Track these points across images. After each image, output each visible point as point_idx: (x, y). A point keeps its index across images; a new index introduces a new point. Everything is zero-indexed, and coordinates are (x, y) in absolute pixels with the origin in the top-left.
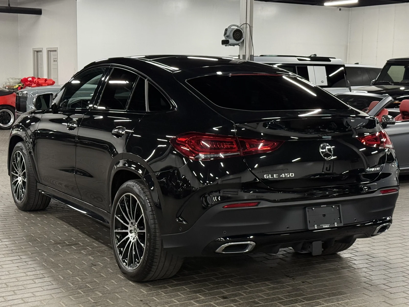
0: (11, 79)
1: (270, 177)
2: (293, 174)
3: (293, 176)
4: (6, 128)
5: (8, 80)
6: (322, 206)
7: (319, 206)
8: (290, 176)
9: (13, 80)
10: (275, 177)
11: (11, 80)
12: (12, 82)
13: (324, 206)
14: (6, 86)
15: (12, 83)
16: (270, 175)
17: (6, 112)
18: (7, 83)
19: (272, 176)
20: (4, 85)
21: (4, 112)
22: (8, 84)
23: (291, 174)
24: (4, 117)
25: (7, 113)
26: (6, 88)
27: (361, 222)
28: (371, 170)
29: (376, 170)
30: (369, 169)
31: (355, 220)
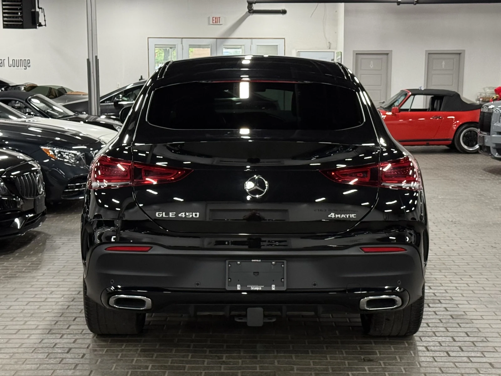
0: (487, 88)
1: (164, 216)
2: (198, 214)
3: (198, 216)
4: (472, 152)
5: (485, 90)
6: (252, 261)
7: (250, 260)
8: (192, 216)
9: (490, 90)
10: (170, 216)
11: (488, 90)
12: (489, 92)
13: (258, 261)
14: (481, 98)
15: (489, 94)
16: (164, 213)
17: (474, 131)
18: (482, 94)
19: (167, 214)
20: (478, 97)
21: (470, 131)
22: (484, 95)
23: (194, 214)
24: (470, 138)
25: (475, 133)
26: (479, 100)
27: (327, 289)
28: (338, 217)
29: (347, 217)
30: (335, 215)
31: (315, 285)
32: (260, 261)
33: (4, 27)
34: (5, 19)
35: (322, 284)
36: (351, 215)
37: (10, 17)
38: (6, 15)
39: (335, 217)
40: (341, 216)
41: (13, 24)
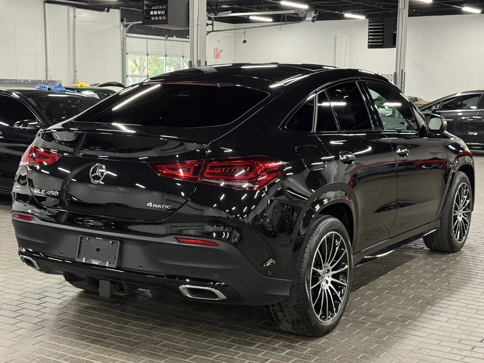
1: (39, 192)
2: (57, 193)
3: (57, 195)
6: (97, 238)
7: (95, 238)
8: (54, 194)
10: (42, 193)
13: (100, 239)
16: (39, 190)
19: (41, 191)
23: (55, 192)
27: (148, 271)
28: (155, 207)
29: (163, 207)
30: (152, 205)
31: (141, 267)
32: (102, 239)
33: (369, 48)
34: (370, 41)
35: (147, 267)
36: (166, 206)
37: (374, 39)
38: (371, 37)
39: (152, 206)
40: (157, 206)
41: (376, 45)
